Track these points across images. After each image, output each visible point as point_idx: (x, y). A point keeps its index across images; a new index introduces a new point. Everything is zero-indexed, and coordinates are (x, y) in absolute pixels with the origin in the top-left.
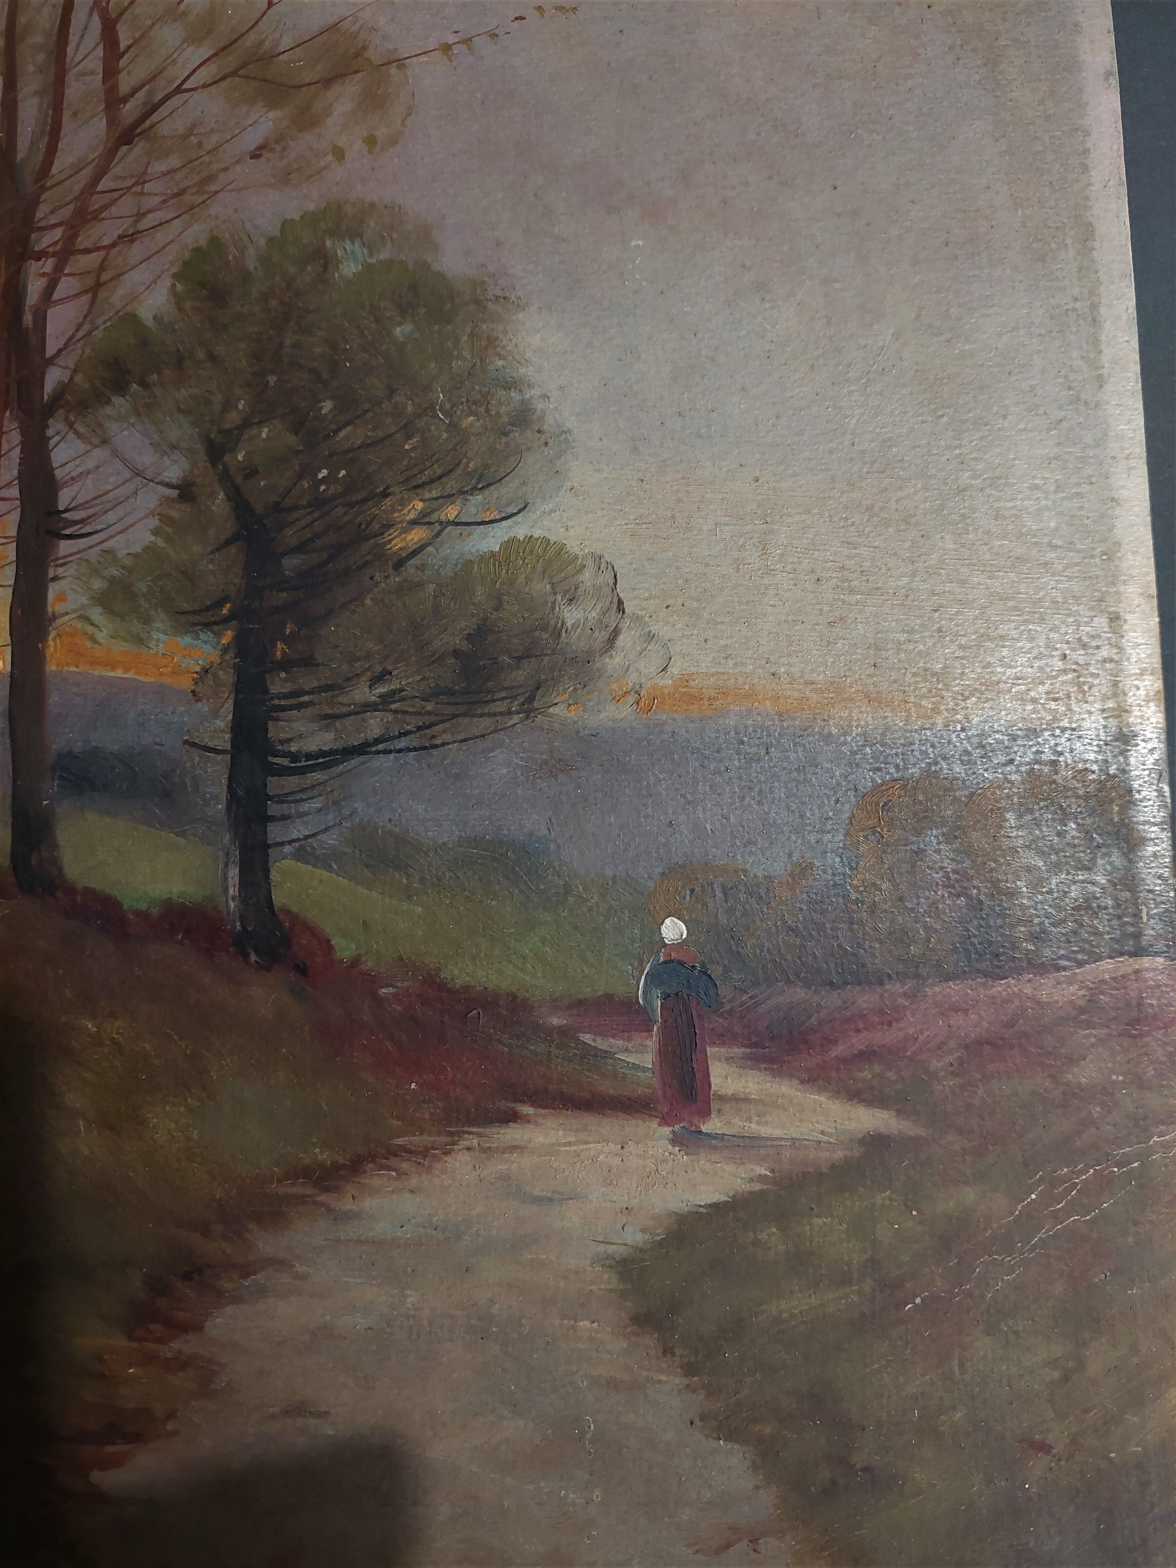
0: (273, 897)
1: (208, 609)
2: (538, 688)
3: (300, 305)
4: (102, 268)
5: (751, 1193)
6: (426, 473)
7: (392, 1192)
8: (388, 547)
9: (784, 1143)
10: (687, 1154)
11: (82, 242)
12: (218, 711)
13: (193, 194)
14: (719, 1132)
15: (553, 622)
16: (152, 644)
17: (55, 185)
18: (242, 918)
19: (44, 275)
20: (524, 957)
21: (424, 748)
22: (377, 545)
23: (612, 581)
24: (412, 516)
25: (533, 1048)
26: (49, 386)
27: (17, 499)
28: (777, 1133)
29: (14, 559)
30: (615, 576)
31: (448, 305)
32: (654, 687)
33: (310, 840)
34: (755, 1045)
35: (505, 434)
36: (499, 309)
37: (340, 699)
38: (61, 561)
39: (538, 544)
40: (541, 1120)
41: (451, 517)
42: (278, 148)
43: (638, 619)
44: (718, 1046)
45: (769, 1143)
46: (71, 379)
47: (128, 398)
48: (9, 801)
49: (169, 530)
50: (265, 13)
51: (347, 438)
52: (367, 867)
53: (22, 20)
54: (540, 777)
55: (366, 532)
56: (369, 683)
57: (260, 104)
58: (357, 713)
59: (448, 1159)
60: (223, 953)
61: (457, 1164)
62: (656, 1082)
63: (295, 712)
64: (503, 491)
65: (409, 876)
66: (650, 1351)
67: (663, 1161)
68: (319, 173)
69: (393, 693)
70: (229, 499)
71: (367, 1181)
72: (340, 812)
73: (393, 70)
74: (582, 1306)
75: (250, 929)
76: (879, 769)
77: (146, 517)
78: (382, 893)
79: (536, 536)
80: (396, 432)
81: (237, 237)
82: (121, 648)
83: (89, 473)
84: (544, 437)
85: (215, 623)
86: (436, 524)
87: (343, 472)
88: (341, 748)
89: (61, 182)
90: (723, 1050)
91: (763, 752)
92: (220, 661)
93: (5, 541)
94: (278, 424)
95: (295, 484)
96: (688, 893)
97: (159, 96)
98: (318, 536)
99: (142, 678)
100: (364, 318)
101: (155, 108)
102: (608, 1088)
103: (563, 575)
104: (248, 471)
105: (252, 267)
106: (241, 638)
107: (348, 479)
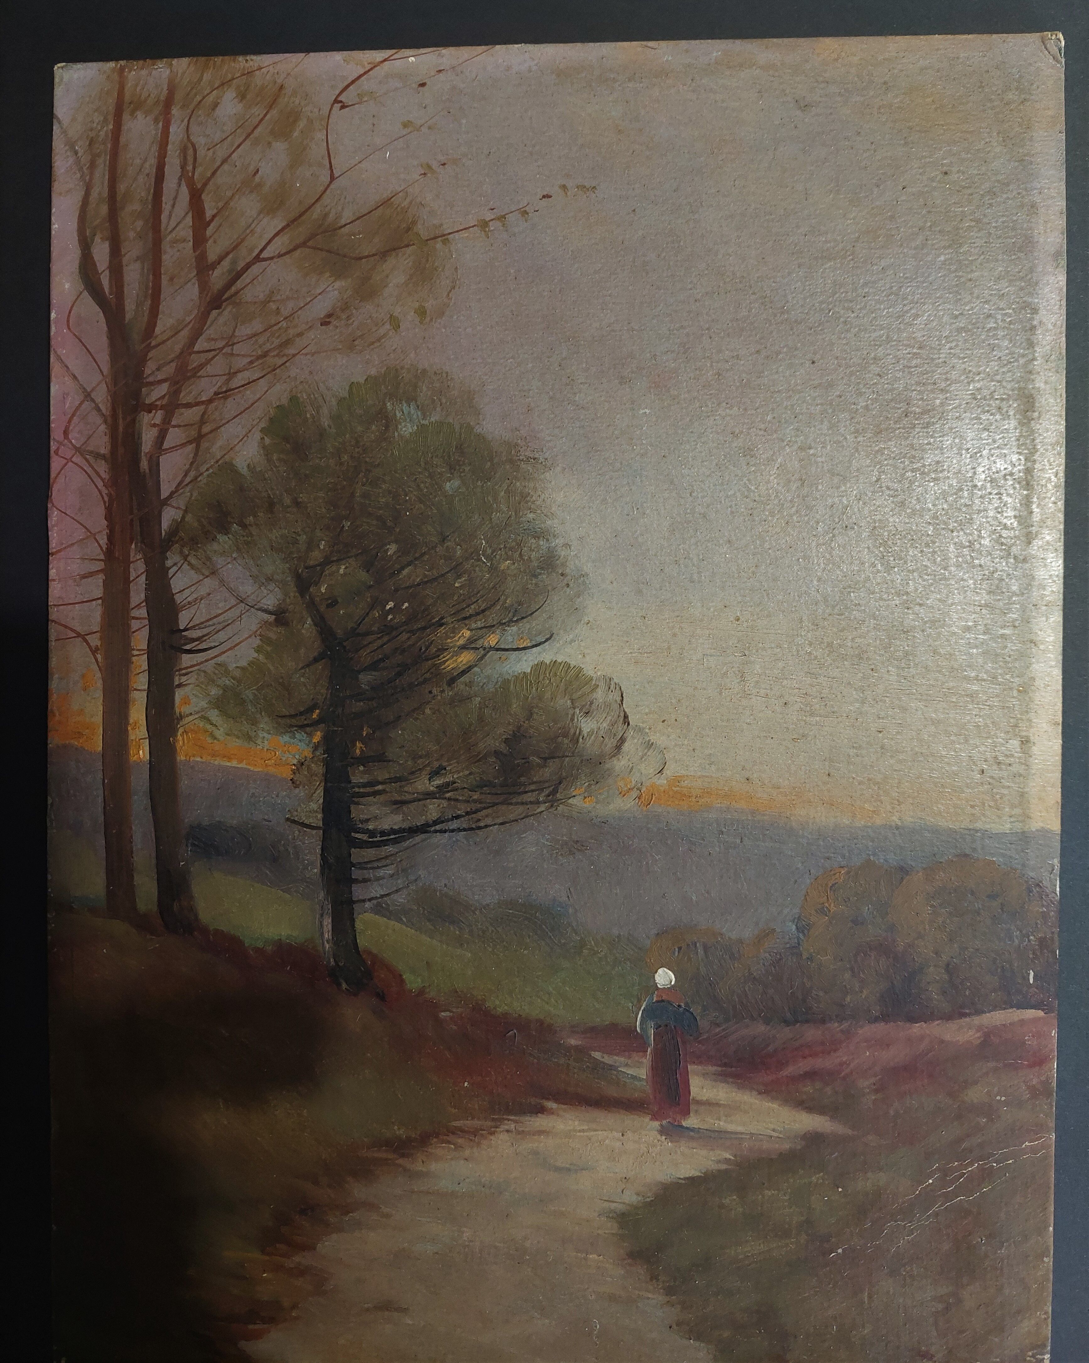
0: (358, 941)
1: (301, 714)
2: (560, 783)
3: (367, 459)
4: (203, 421)
5: (719, 1171)
6: (472, 607)
8: (443, 667)
9: (743, 1136)
10: (671, 1142)
11: (185, 397)
12: (312, 796)
13: (274, 356)
14: (695, 1126)
15: (572, 731)
16: (259, 742)
17: (159, 345)
18: (335, 956)
19: (154, 425)
20: (549, 994)
21: (472, 829)
22: (433, 666)
23: (619, 699)
24: (461, 642)
25: (556, 1060)
26: (165, 524)
27: (145, 618)
28: (740, 1129)
29: (147, 668)
30: (622, 696)
31: (489, 464)
32: (652, 785)
33: (385, 899)
34: (725, 1065)
35: (535, 576)
36: (530, 468)
37: (406, 789)
38: (184, 671)
39: (561, 668)
40: (561, 1113)
41: (493, 644)
42: (344, 316)
43: (640, 730)
45: (733, 1136)
46: (183, 518)
47: (230, 536)
48: (154, 861)
49: (269, 649)
50: (328, 186)
51: (408, 576)
52: (429, 920)
53: (122, 187)
54: (562, 854)
55: (426, 654)
56: (428, 776)
57: (328, 274)
58: (419, 800)
59: (492, 1137)
60: (322, 982)
61: (499, 1142)
62: (648, 1089)
63: (371, 798)
64: (534, 623)
65: (461, 929)
66: (641, 1278)
68: (379, 340)
69: (448, 784)
70: (316, 625)
71: (433, 1151)
72: (407, 878)
73: (439, 245)
74: (592, 1244)
75: (341, 964)
76: (828, 858)
77: (250, 636)
78: (441, 941)
79: (559, 660)
80: (448, 572)
81: (312, 396)
82: (235, 744)
83: (202, 598)
84: (566, 579)
85: (307, 725)
86: (480, 649)
87: (406, 605)
88: (407, 827)
89: (164, 342)
90: (700, 1067)
91: (738, 841)
92: (312, 756)
93: (137, 653)
94: (352, 561)
95: (368, 614)
96: (677, 949)
97: (241, 264)
98: (386, 657)
99: (252, 769)
100: (420, 473)
101: (239, 275)
102: (612, 1092)
103: (580, 693)
104: (329, 602)
105: (326, 425)
106: (328, 738)
107: (411, 610)
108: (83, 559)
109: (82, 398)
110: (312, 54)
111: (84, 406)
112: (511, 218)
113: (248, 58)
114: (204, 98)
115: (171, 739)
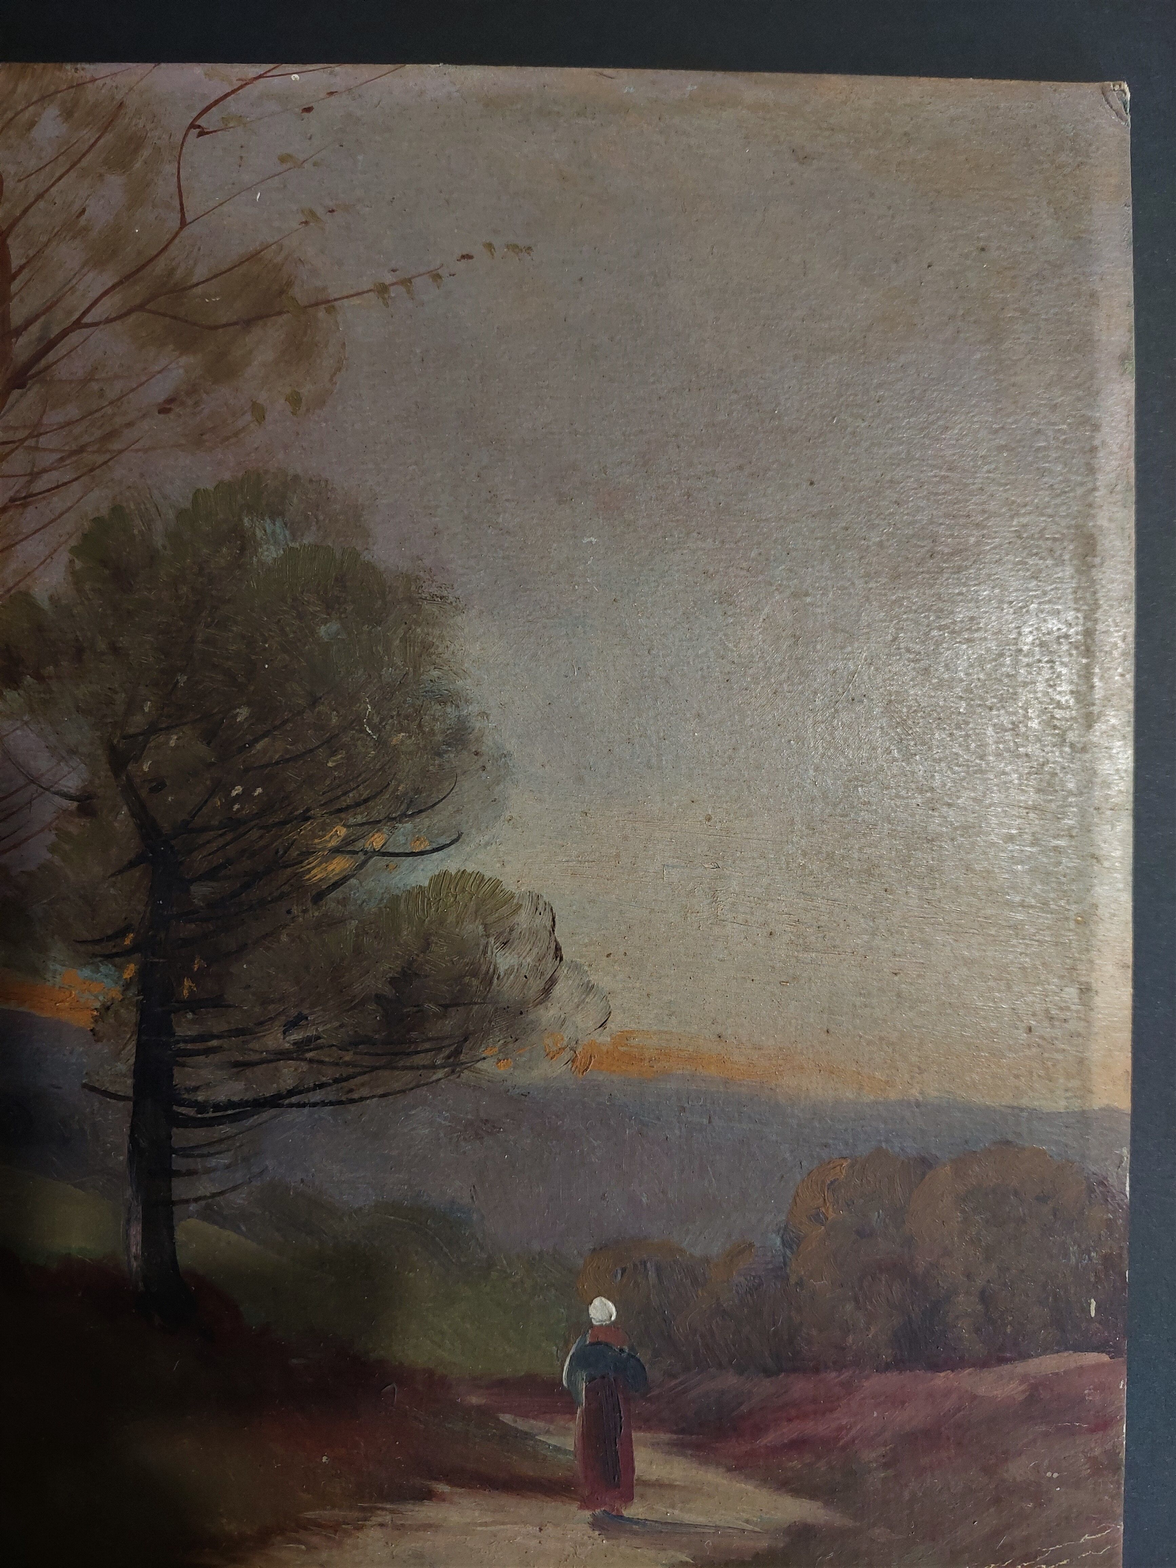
0: (178, 1258)
1: (109, 938)
2: (466, 1040)
3: (214, 592)
6: (351, 795)
8: (307, 877)
9: (705, 1530)
10: (607, 1539)
12: (120, 1053)
13: (94, 452)
14: (640, 1517)
15: (484, 968)
16: (48, 975)
18: (145, 1279)
20: (442, 1333)
21: (340, 1103)
22: (295, 875)
23: (549, 924)
24: (333, 843)
25: (450, 1426)
28: (701, 1520)
30: (554, 919)
31: (379, 603)
32: (591, 1044)
33: (218, 1198)
35: (440, 754)
36: (435, 610)
37: (251, 1046)
39: (472, 880)
40: (456, 1499)
41: (377, 845)
42: (190, 402)
43: (577, 967)
44: (644, 1431)
45: (692, 1530)
47: (21, 691)
49: (67, 847)
50: (177, 234)
51: (265, 751)
54: (465, 1139)
55: (284, 859)
56: (283, 1029)
57: (171, 347)
58: (271, 1061)
59: (359, 1534)
60: (125, 1314)
61: (369, 1541)
62: (577, 1465)
63: (202, 1058)
64: (435, 819)
67: (583, 1544)
68: (236, 434)
69: (309, 1040)
70: (133, 815)
71: (275, 1553)
72: (250, 1169)
73: (321, 314)
75: (153, 1290)
76: (826, 1145)
77: (41, 829)
78: (294, 1259)
79: (469, 870)
80: (318, 747)
81: (142, 506)
82: (14, 978)
84: (481, 759)
85: (117, 955)
86: (361, 853)
87: (259, 790)
88: (251, 1099)
90: (648, 1435)
91: (705, 1121)
92: (121, 997)
94: (188, 729)
95: (206, 802)
96: (620, 1272)
97: (55, 331)
98: (230, 862)
99: (37, 1013)
100: (285, 612)
101: (51, 345)
102: (527, 1469)
103: (497, 915)
104: (154, 784)
105: (159, 544)
106: (144, 973)
107: (265, 799)
110: (163, 65)
112: (417, 282)
113: (79, 66)
114: (17, 114)
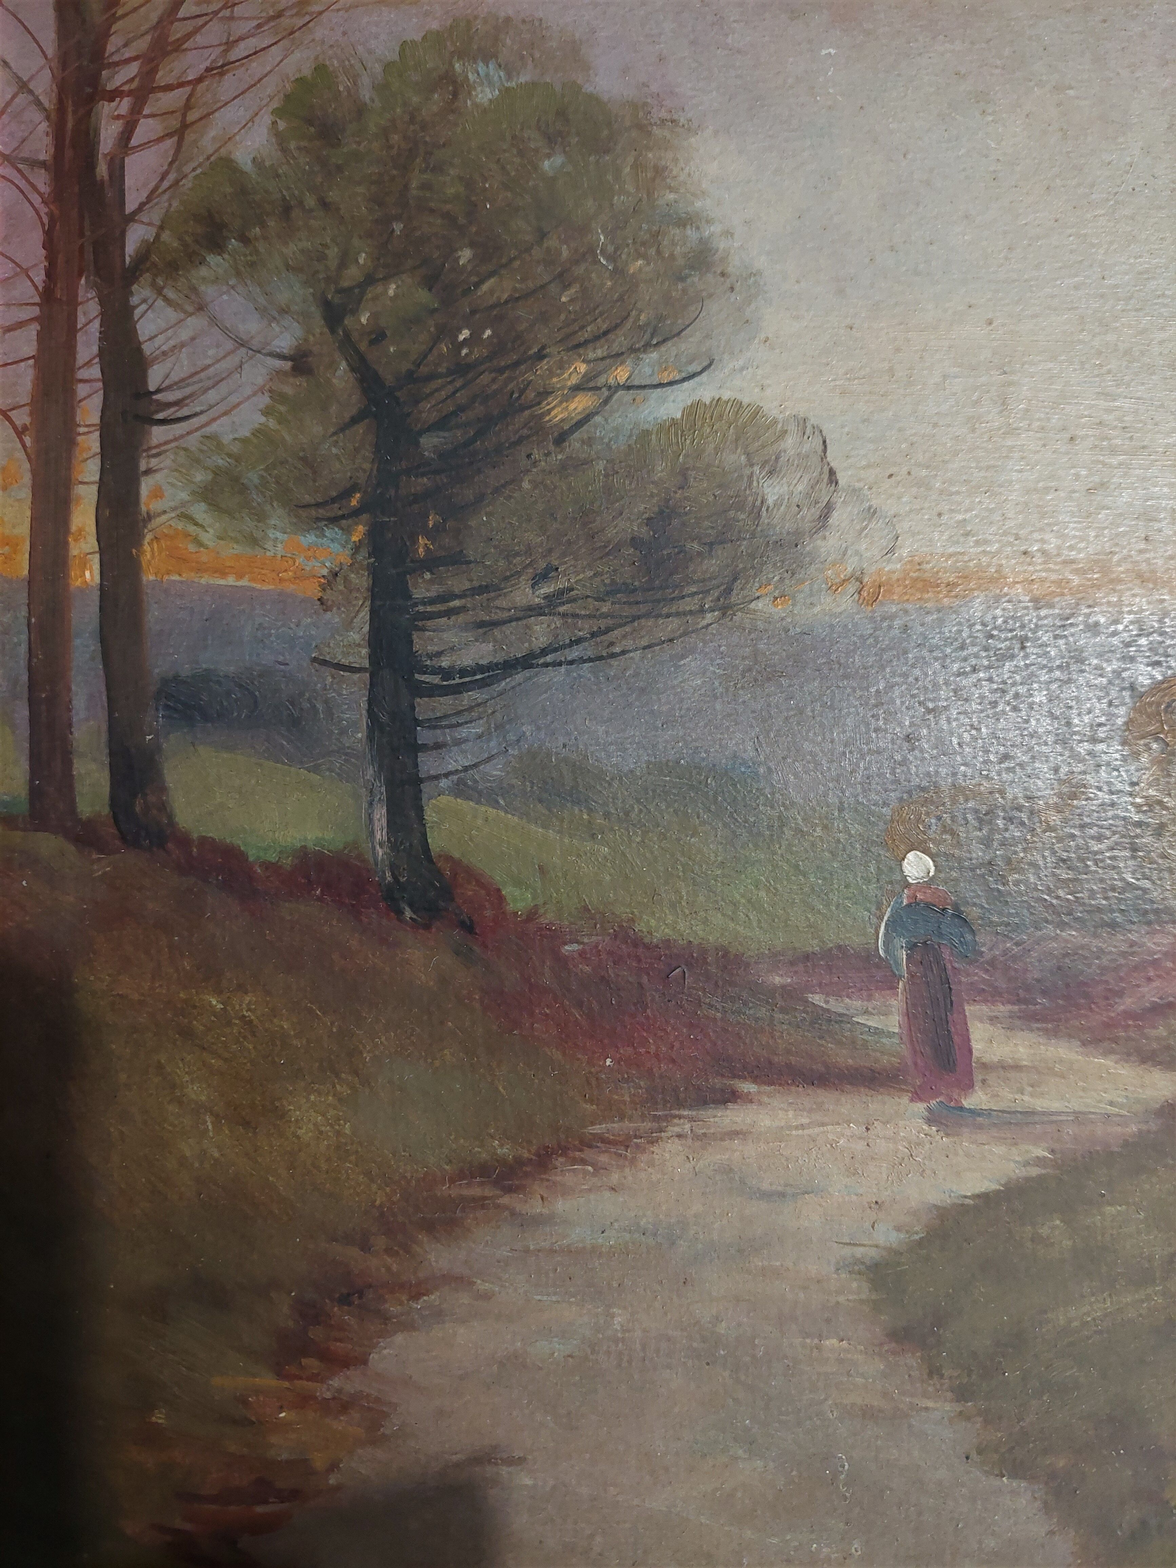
0: (429, 840)
1: (333, 500)
2: (735, 579)
3: (427, 139)
4: (188, 106)
5: (1028, 1179)
6: (589, 329)
7: (590, 1190)
8: (547, 418)
9: (1065, 1118)
10: (947, 1135)
11: (163, 77)
12: (352, 622)
13: (292, 16)
14: (984, 1107)
15: (750, 499)
16: (269, 545)
17: (126, 15)
18: (393, 867)
19: (118, 117)
20: (735, 904)
21: (600, 658)
22: (533, 417)
23: (820, 448)
24: (574, 380)
25: (751, 1012)
26: (131, 247)
27: (98, 380)
28: (1056, 1105)
29: (99, 450)
30: (824, 442)
31: (606, 132)
32: (879, 572)
33: (471, 772)
34: (1019, 1001)
35: (682, 279)
36: (667, 133)
37: (497, 603)
38: (154, 451)
39: (728, 408)
40: (766, 1099)
41: (622, 380)
43: (855, 492)
44: (979, 1004)
45: (1046, 1118)
46: (158, 236)
47: (226, 256)
48: (104, 737)
49: (282, 408)
51: (492, 291)
52: (540, 801)
55: (519, 402)
56: (531, 582)
58: (518, 619)
59: (655, 1149)
60: (372, 910)
61: (667, 1155)
62: (905, 1050)
63: (444, 620)
64: (683, 347)
65: (590, 811)
66: (912, 1374)
67: (919, 1144)
69: (561, 592)
70: (353, 369)
71: (558, 1178)
72: (504, 737)
74: (828, 1321)
75: (403, 880)
77: (255, 394)
78: (560, 832)
79: (725, 398)
80: (550, 282)
81: (347, 63)
82: (231, 550)
83: (183, 345)
84: (728, 281)
85: (343, 517)
86: (604, 389)
87: (488, 332)
88: (501, 661)
89: (135, 9)
90: (984, 1008)
92: (350, 561)
93: (86, 430)
94: (407, 279)
95: (432, 348)
98: (462, 409)
99: (258, 586)
100: (505, 151)
102: (845, 1058)
103: (760, 442)
104: (374, 336)
105: (367, 97)
106: (375, 534)
107: (495, 340)
108: (8, 305)
109: (15, 89)
111: (17, 100)
115: (134, 551)
